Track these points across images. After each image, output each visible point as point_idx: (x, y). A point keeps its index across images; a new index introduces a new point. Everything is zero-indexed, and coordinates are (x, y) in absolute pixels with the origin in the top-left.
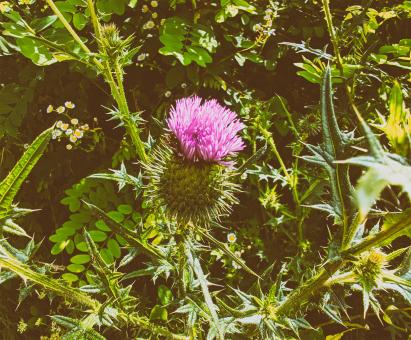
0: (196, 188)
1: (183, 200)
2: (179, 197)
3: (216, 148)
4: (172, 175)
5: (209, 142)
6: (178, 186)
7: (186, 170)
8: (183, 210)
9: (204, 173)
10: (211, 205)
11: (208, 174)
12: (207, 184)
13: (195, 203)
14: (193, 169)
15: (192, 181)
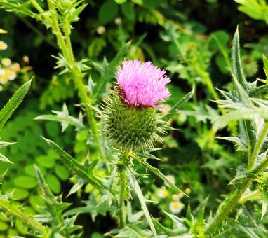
0: (136, 124)
1: (127, 133)
2: (124, 131)
3: (151, 96)
4: (119, 115)
5: (146, 93)
6: (124, 123)
7: (130, 111)
8: (127, 140)
9: (142, 113)
10: (147, 137)
11: (145, 114)
12: (145, 121)
13: (136, 135)
14: (134, 110)
15: (134, 119)
